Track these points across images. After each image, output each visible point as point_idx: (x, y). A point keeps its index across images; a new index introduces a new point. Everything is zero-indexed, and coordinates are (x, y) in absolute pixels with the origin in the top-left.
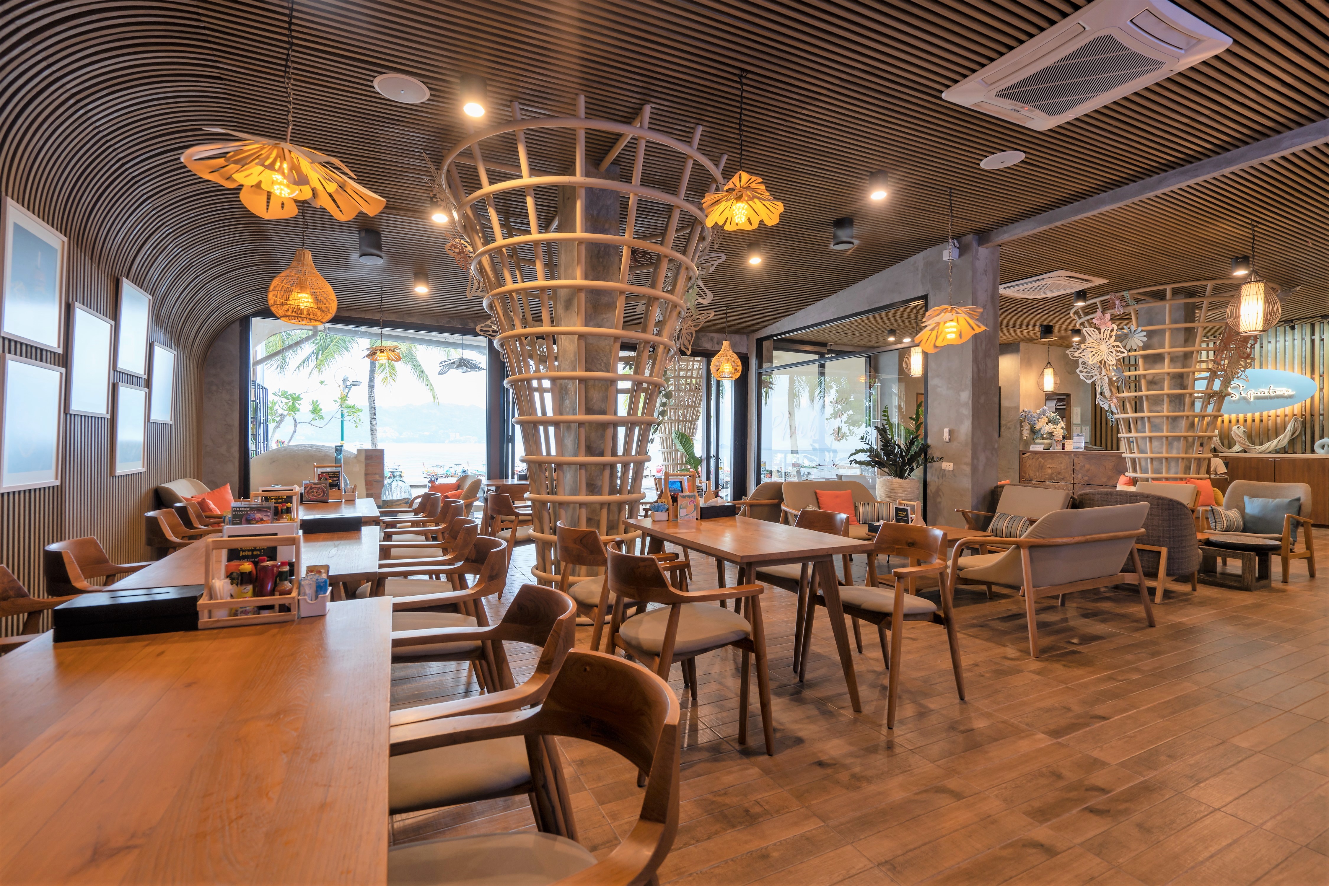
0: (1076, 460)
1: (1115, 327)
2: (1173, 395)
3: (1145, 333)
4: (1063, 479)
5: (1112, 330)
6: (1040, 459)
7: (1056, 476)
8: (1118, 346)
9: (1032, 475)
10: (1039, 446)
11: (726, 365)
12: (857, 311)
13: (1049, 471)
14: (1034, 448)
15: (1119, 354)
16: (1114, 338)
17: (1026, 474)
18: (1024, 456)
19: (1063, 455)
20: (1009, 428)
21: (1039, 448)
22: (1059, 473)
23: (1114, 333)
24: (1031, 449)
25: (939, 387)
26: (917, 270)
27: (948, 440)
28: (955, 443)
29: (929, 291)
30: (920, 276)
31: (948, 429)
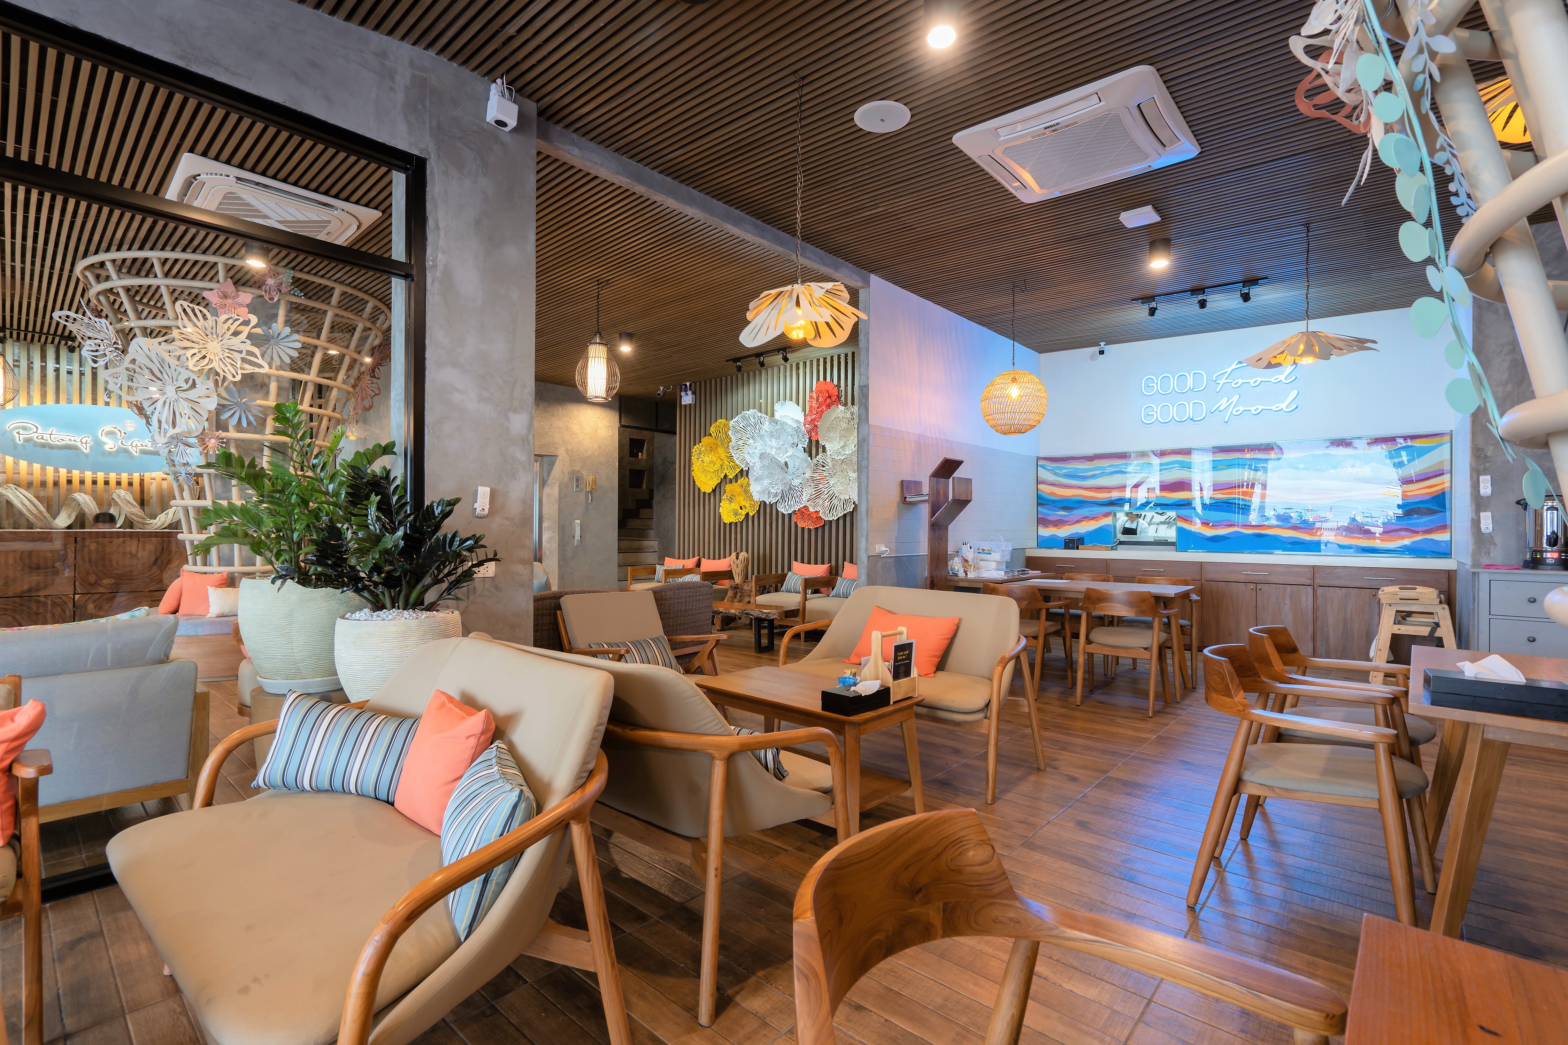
1: (254, 320)
15: (246, 366)
16: (244, 335)
23: (246, 330)
25: (458, 391)
26: (392, 78)
27: (486, 511)
28: (498, 520)
29: (429, 153)
30: (400, 98)
31: (487, 490)
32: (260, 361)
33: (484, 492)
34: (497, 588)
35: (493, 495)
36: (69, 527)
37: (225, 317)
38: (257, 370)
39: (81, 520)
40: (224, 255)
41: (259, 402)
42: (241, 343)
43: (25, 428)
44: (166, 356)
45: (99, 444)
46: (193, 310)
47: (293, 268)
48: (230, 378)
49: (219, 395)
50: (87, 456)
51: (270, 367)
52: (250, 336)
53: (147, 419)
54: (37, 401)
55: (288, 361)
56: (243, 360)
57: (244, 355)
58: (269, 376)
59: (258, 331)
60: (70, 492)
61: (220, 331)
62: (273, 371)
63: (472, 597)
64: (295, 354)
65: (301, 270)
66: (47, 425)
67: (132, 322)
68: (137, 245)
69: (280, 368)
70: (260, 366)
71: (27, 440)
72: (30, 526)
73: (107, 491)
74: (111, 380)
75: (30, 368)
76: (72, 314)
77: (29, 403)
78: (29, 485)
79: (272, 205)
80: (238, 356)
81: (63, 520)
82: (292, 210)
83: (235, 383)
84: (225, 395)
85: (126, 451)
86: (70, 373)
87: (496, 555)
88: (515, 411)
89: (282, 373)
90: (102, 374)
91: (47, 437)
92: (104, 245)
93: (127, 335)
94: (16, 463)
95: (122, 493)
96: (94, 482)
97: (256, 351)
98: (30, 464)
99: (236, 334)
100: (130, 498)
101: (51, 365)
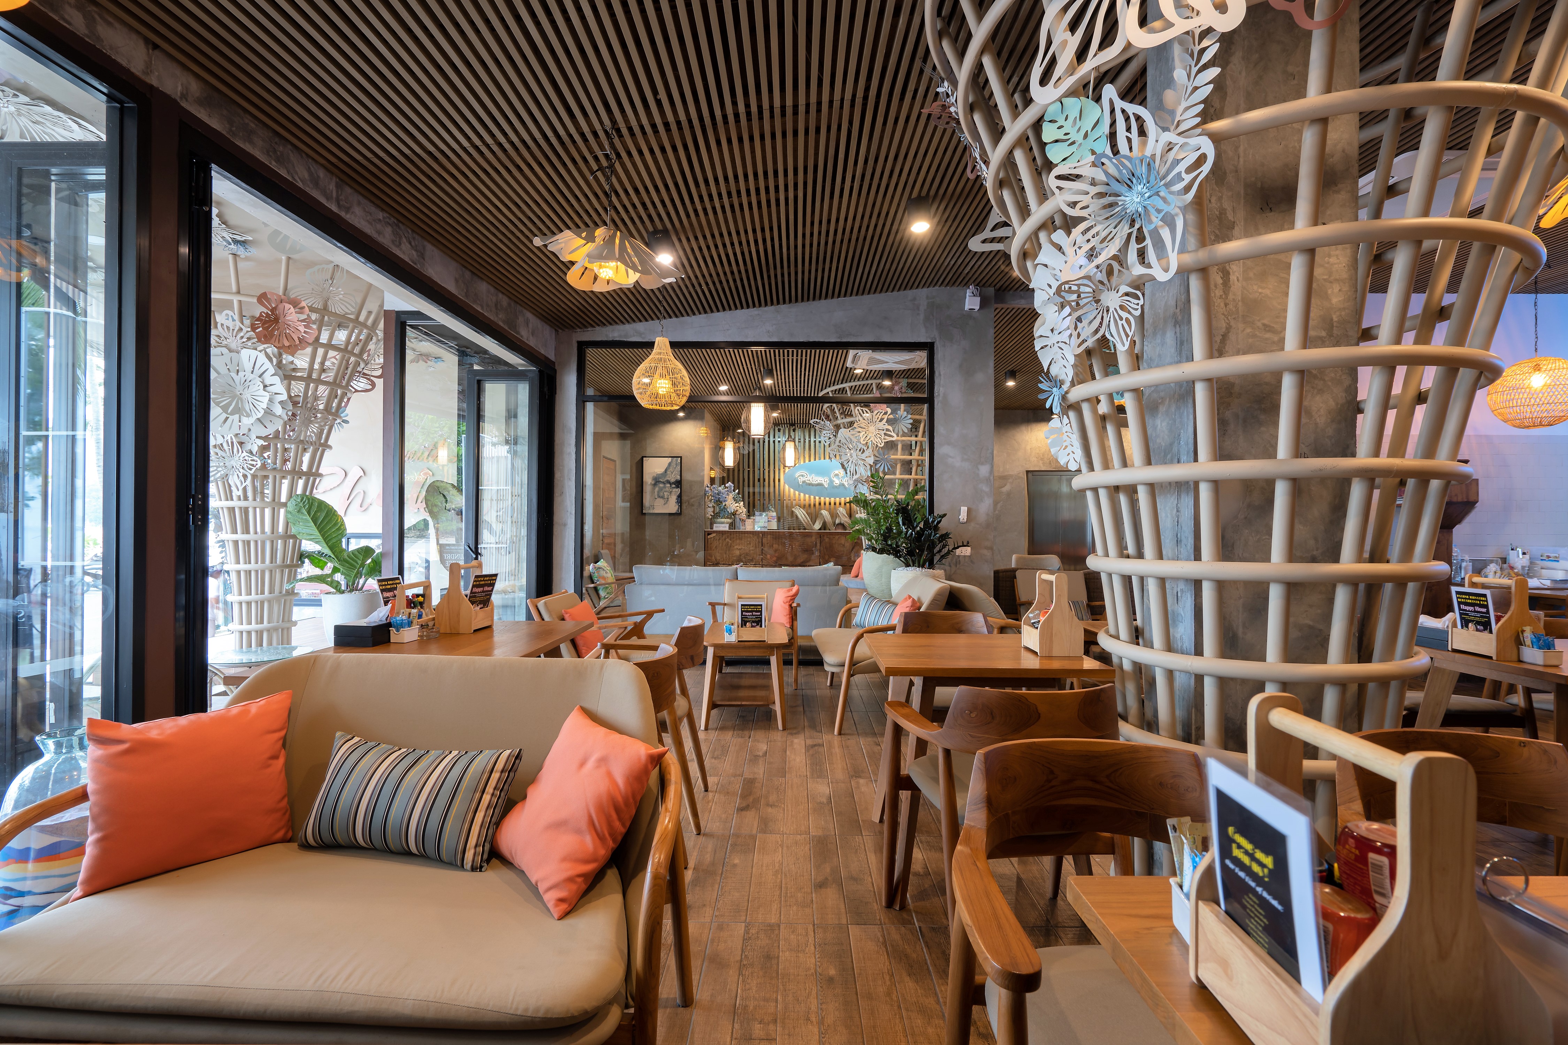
0: (765, 540)
1: (889, 411)
2: (902, 480)
3: (911, 421)
4: (752, 560)
5: (886, 413)
6: (727, 540)
7: (745, 558)
8: (888, 430)
9: (718, 558)
10: (723, 525)
11: (662, 381)
12: (817, 340)
13: (738, 553)
14: (717, 527)
15: (886, 437)
16: (885, 420)
17: (711, 557)
18: (709, 537)
19: (751, 535)
20: (693, 505)
21: (725, 527)
22: (747, 554)
23: (886, 417)
24: (715, 529)
25: (951, 457)
26: (918, 309)
27: (965, 520)
28: (973, 524)
29: (935, 339)
30: (922, 317)
31: (966, 508)
32: (893, 434)
33: (964, 510)
34: (972, 562)
35: (969, 511)
36: (819, 530)
37: (876, 412)
38: (891, 439)
39: (824, 526)
40: (875, 379)
41: (892, 457)
42: (884, 425)
43: (802, 476)
44: (852, 437)
45: (831, 481)
46: (862, 410)
47: (907, 378)
48: (879, 445)
49: (874, 455)
50: (826, 488)
51: (898, 436)
52: (888, 421)
53: (845, 470)
54: (807, 461)
55: (906, 431)
56: (885, 434)
57: (885, 432)
58: (898, 441)
59: (891, 416)
60: (820, 509)
61: (874, 421)
62: (899, 438)
63: (958, 566)
64: (910, 426)
65: (911, 378)
66: (811, 473)
67: (840, 421)
68: (840, 382)
69: (903, 436)
70: (893, 437)
71: (804, 482)
72: (805, 529)
73: (835, 508)
74: (831, 452)
75: (805, 442)
76: (818, 421)
77: (804, 462)
78: (804, 507)
79: (888, 357)
80: (882, 433)
81: (817, 526)
82: (897, 357)
83: (882, 448)
84: (877, 455)
85: (843, 485)
86: (820, 442)
87: (968, 543)
88: (982, 464)
89: (904, 438)
90: (827, 448)
91: (811, 479)
92: (828, 384)
93: (838, 427)
94: (799, 495)
95: (841, 509)
96: (830, 504)
97: (890, 428)
98: (805, 495)
99: (881, 420)
100: (844, 512)
101: (812, 439)
